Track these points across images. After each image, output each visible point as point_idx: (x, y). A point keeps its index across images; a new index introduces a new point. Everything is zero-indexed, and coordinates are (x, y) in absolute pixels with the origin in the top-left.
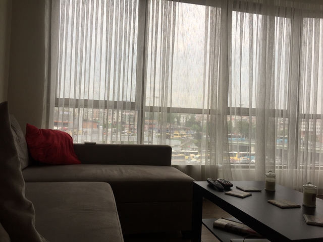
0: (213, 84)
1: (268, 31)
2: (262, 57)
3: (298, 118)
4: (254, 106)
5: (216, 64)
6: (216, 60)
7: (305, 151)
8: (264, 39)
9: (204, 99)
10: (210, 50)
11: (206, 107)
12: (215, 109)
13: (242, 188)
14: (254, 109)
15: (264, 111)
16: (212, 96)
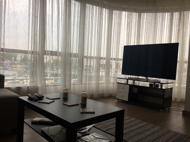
0: (35, 35)
1: (68, 7)
2: (65, 22)
3: (83, 58)
4: (60, 51)
5: (36, 22)
6: (36, 20)
7: (86, 75)
8: (66, 12)
9: (28, 44)
10: (32, 13)
11: (30, 50)
12: (36, 51)
13: (50, 98)
14: (60, 52)
15: (65, 53)
16: (34, 43)
